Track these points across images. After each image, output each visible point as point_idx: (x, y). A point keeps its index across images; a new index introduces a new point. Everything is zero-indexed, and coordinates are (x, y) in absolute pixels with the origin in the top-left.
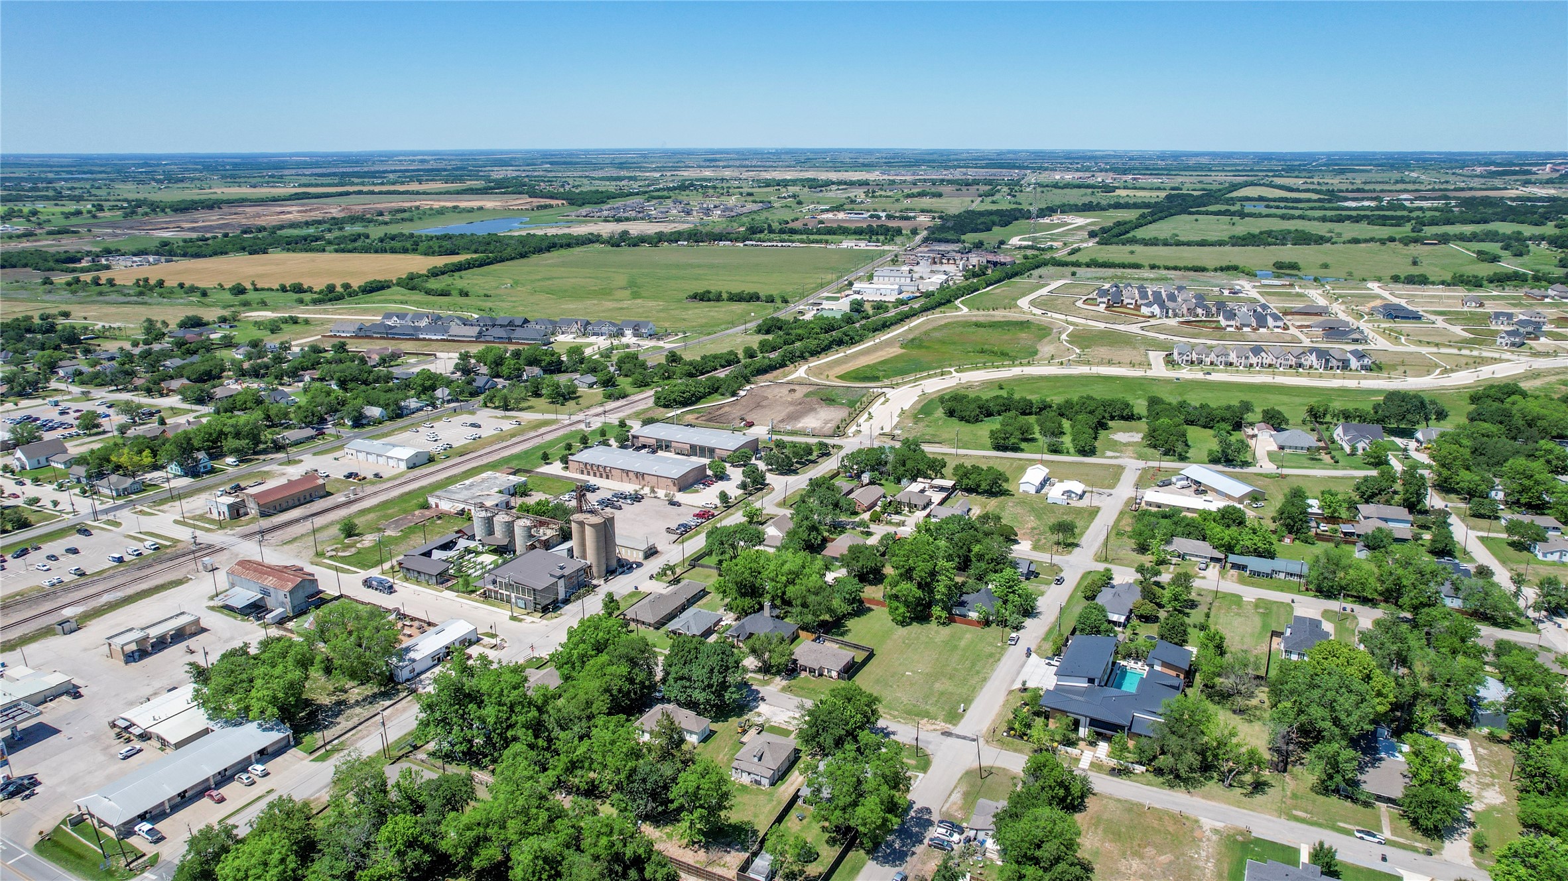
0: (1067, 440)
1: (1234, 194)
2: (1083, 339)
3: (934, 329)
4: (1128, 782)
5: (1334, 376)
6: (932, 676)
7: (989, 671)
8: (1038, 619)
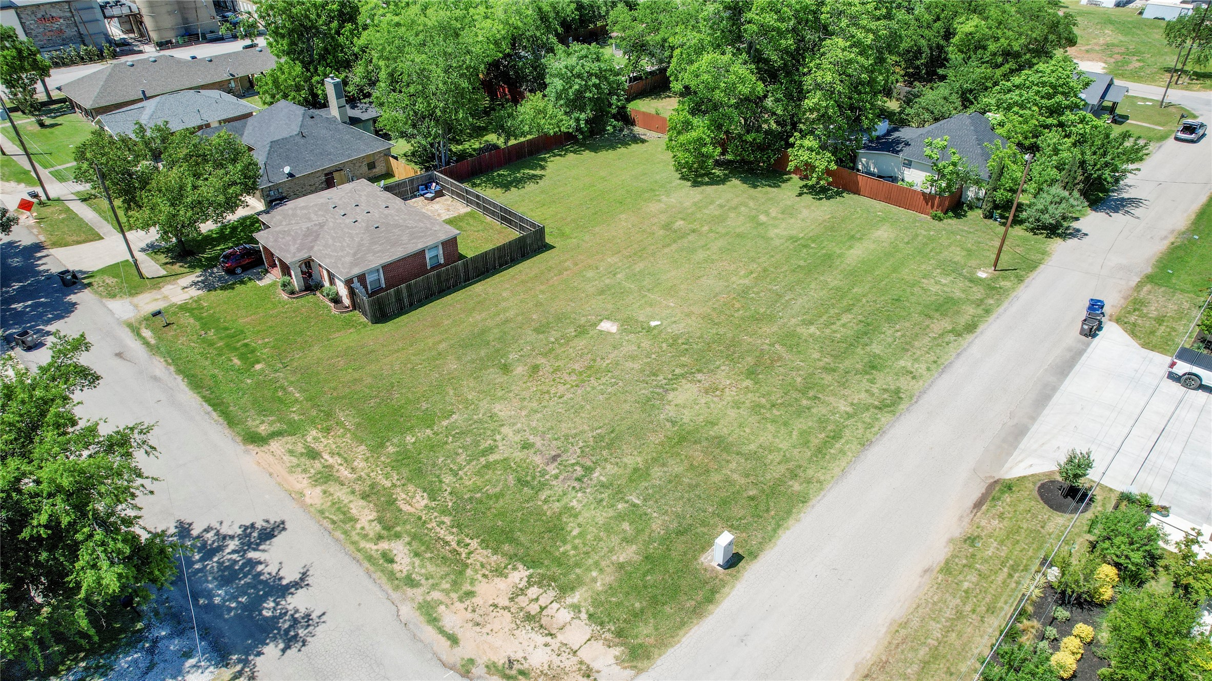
6: (687, 350)
7: (921, 368)
8: (1128, 217)
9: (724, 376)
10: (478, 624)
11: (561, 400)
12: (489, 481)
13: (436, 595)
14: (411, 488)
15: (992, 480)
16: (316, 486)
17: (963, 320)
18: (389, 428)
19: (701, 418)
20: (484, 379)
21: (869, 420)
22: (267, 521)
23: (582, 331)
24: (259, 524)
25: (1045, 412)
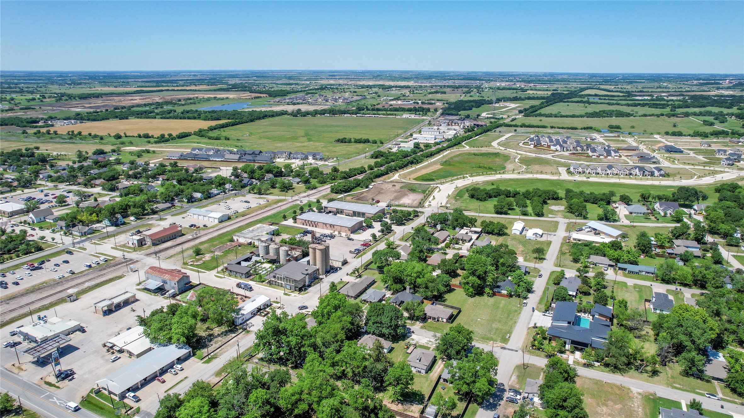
0: (529, 209)
1: (583, 93)
2: (525, 161)
3: (455, 156)
4: (592, 370)
5: (647, 179)
6: (490, 321)
7: (517, 318)
8: (534, 294)
9: (496, 323)
11: (481, 328)
15: (528, 328)
17: (519, 312)
23: (476, 321)
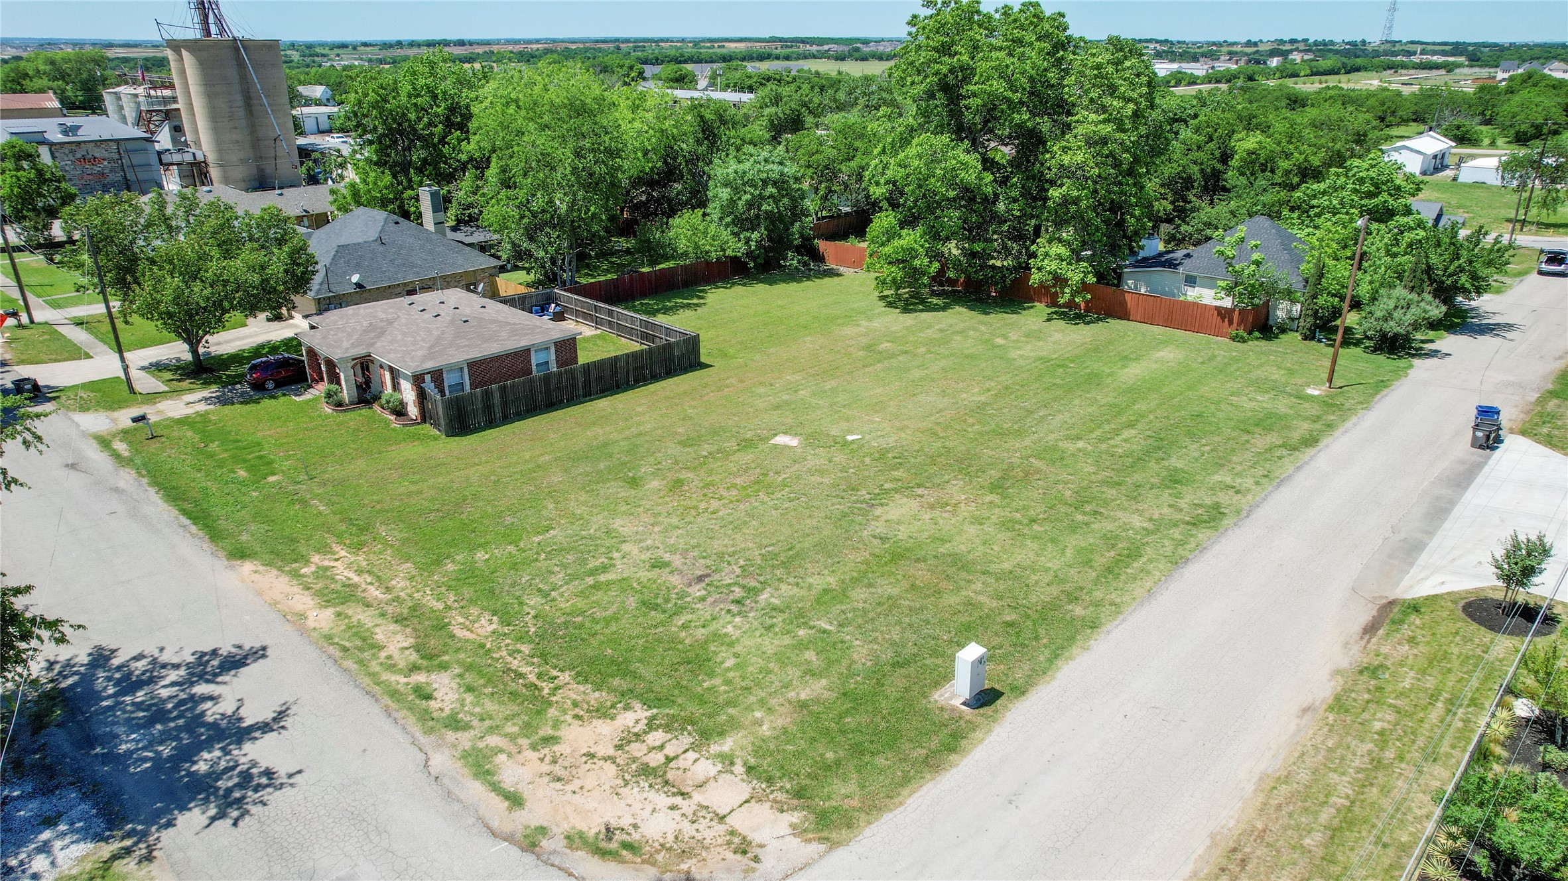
6: (901, 464)
7: (1248, 482)
8: (1498, 339)
9: (956, 490)
10: (559, 779)
11: (714, 516)
12: (598, 603)
13: (494, 740)
14: (475, 611)
15: (1384, 601)
16: (326, 607)
17: (1296, 436)
18: (453, 543)
19: (926, 534)
20: (602, 492)
21: (1180, 537)
22: (240, 647)
23: (746, 445)
24: (223, 652)
25: (1447, 525)
